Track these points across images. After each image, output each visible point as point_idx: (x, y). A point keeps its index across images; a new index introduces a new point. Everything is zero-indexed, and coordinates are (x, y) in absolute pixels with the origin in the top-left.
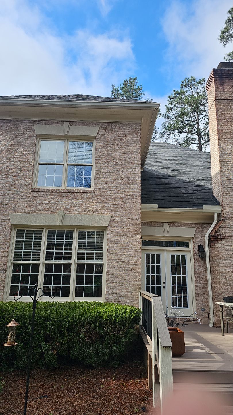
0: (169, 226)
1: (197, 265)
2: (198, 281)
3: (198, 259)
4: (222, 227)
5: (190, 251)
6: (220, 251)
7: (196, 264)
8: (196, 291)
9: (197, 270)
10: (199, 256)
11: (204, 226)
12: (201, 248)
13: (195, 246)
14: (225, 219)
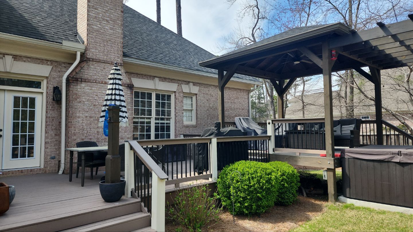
0: (13, 59)
1: (50, 110)
2: (49, 127)
3: (52, 103)
4: (84, 68)
5: (42, 93)
6: (80, 95)
7: (48, 108)
8: (46, 138)
9: (49, 115)
10: (54, 100)
11: (63, 65)
12: (57, 91)
13: (49, 88)
14: (88, 60)
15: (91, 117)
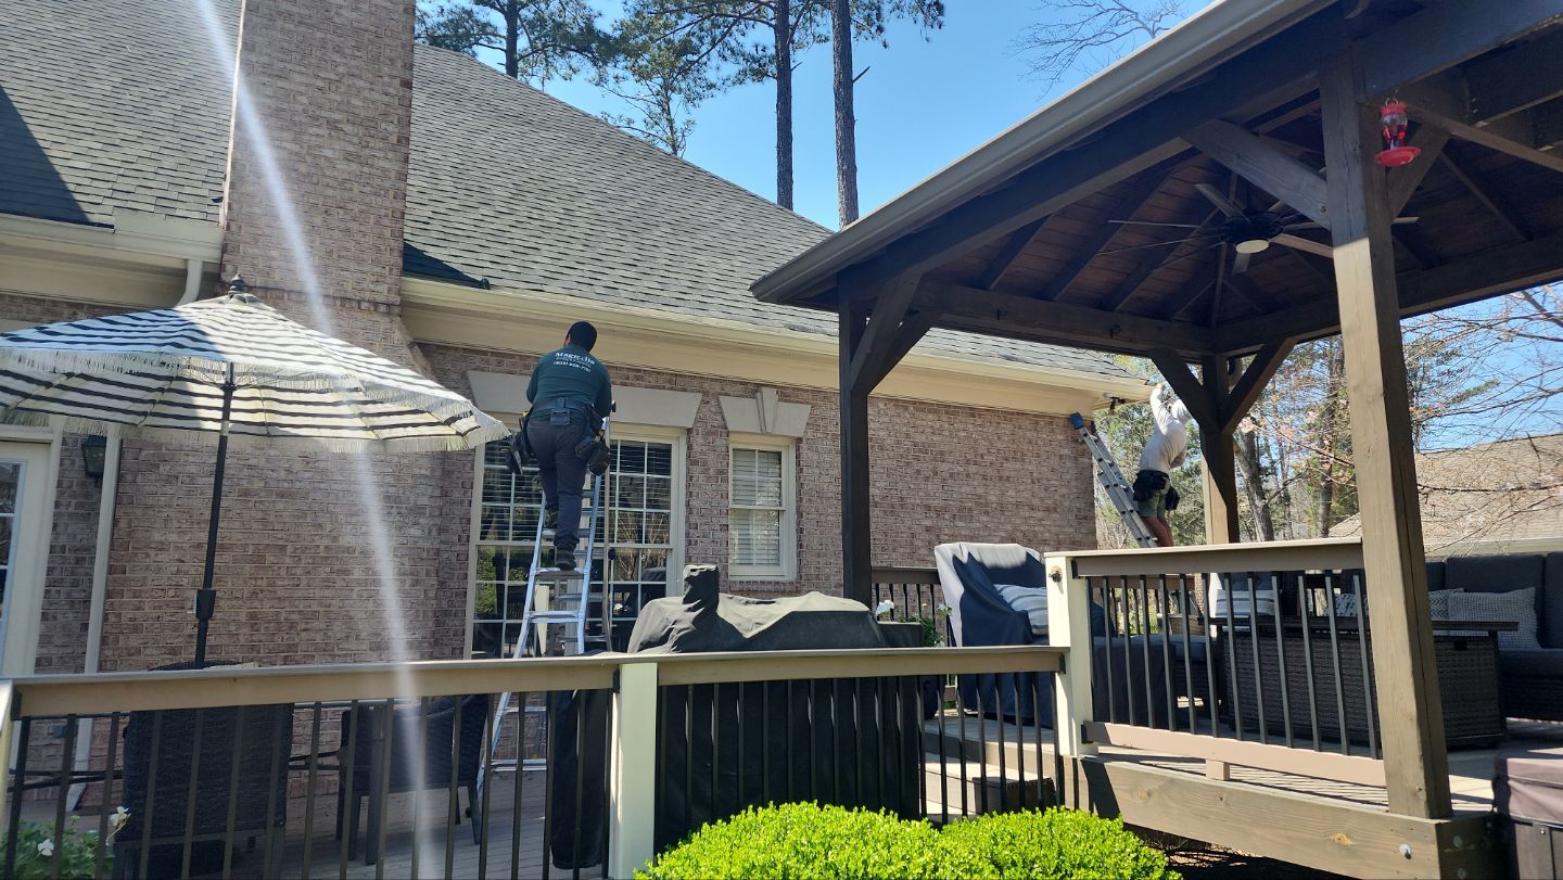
1: (70, 515)
2: (58, 592)
3: (83, 485)
5: (48, 443)
7: (62, 509)
8: (45, 640)
9: (63, 540)
15: (221, 546)
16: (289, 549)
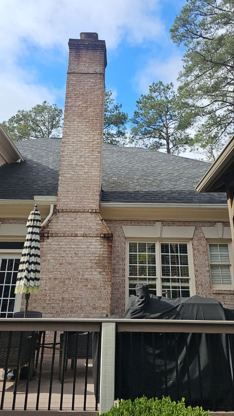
0: (1, 222)
15: (56, 279)
16: (72, 279)
